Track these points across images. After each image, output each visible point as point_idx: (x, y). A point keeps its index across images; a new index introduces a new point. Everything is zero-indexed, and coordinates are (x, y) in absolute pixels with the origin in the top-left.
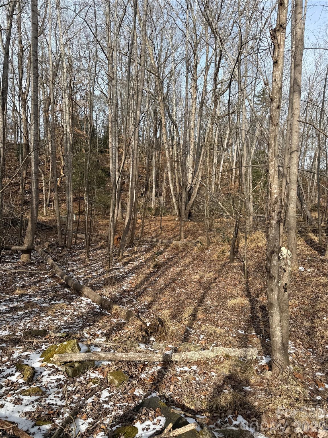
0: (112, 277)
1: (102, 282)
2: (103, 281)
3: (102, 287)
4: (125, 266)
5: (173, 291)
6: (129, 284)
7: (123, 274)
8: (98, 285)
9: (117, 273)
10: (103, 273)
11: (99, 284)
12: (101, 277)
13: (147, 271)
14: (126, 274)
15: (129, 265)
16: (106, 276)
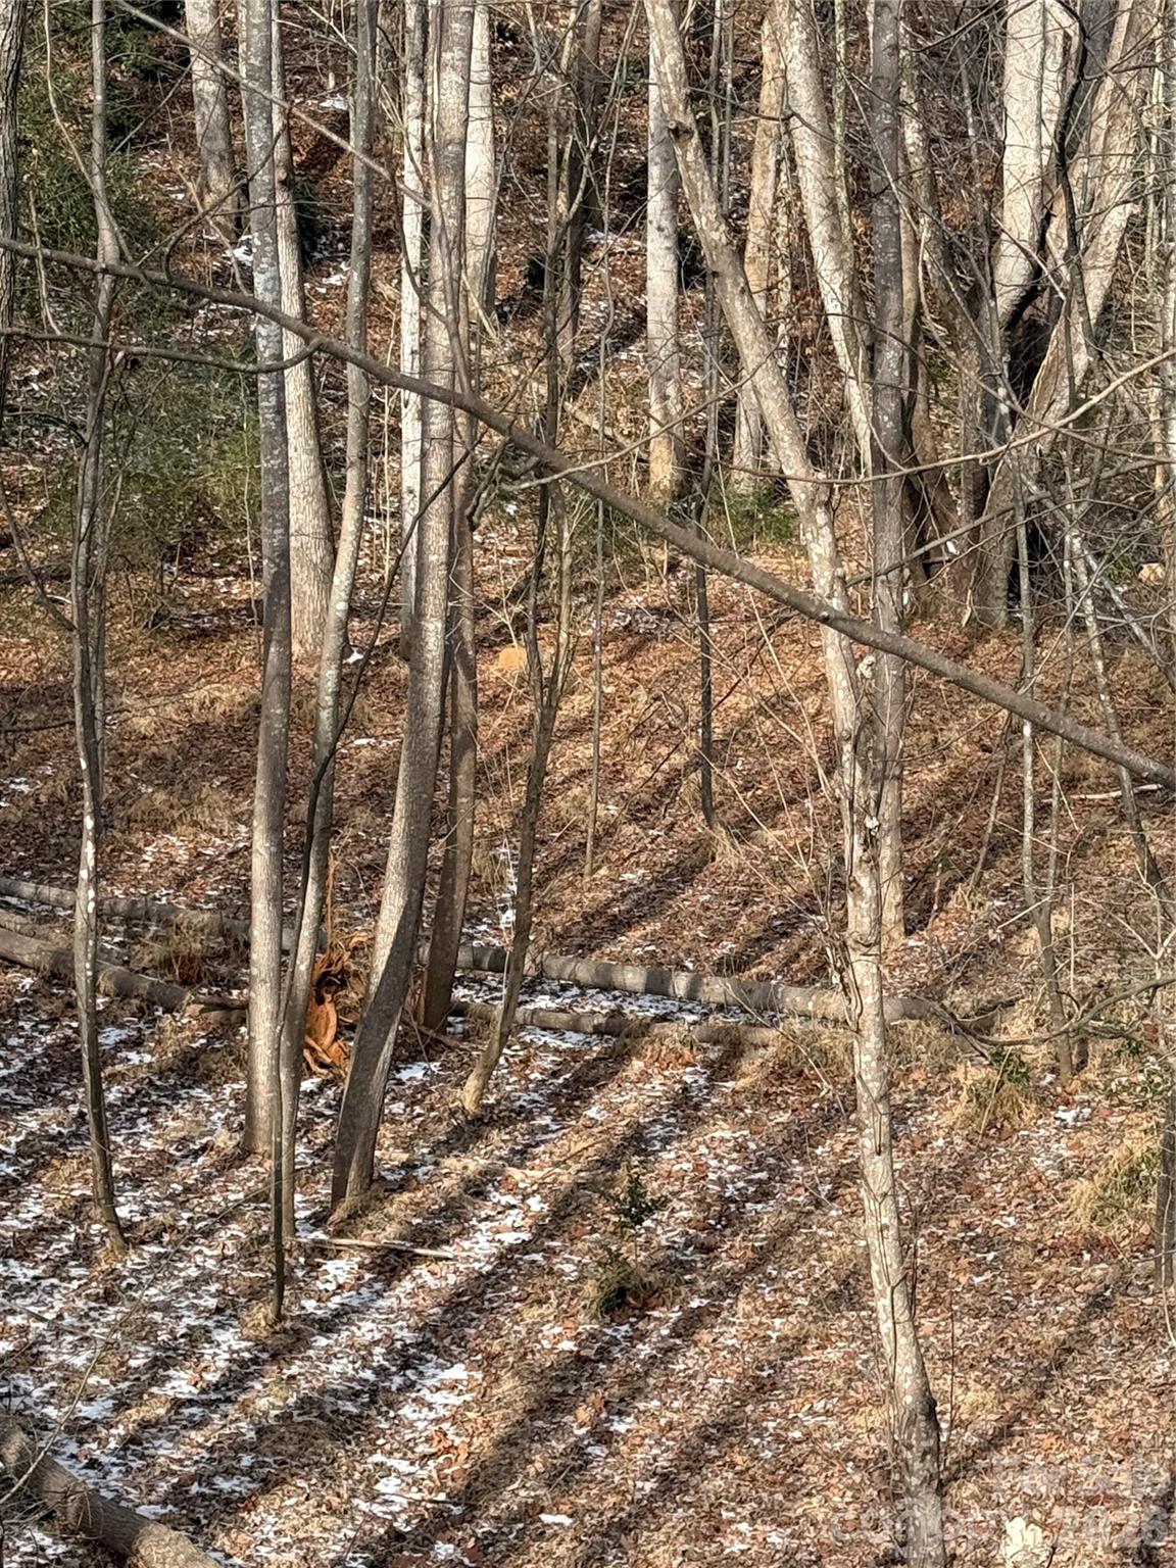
0: (305, 1404)
1: (246, 1460)
2: (253, 1448)
3: (247, 1502)
4: (388, 1286)
5: (709, 1539)
6: (425, 1457)
7: (381, 1371)
8: (224, 1485)
9: (336, 1367)
10: (239, 1376)
11: (228, 1473)
12: (230, 1409)
13: (557, 1339)
14: (405, 1366)
15: (421, 1270)
16: (267, 1398)
